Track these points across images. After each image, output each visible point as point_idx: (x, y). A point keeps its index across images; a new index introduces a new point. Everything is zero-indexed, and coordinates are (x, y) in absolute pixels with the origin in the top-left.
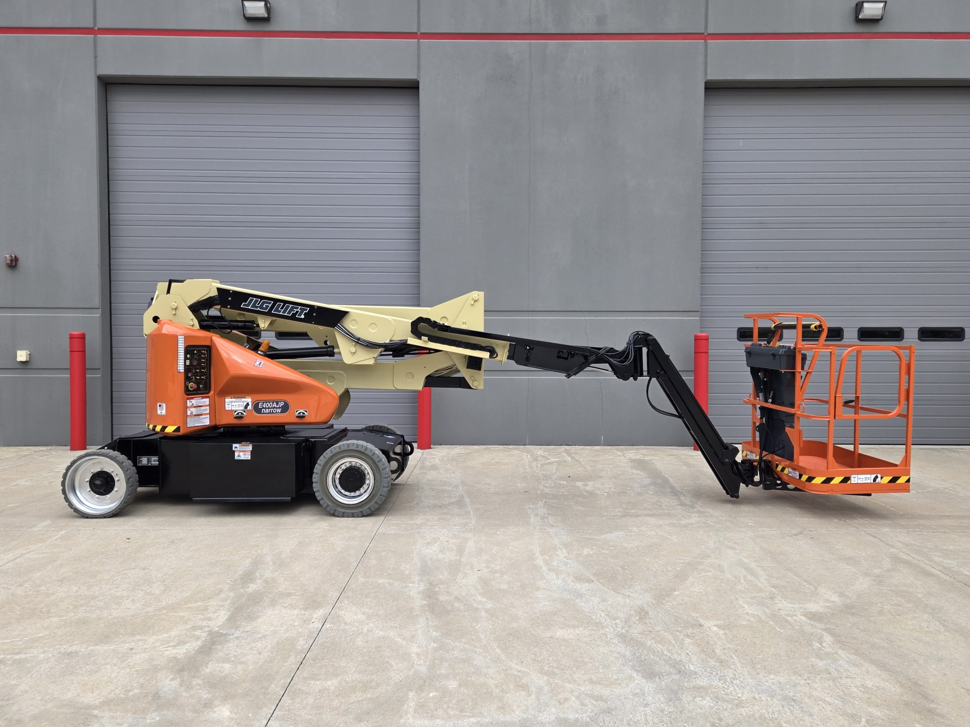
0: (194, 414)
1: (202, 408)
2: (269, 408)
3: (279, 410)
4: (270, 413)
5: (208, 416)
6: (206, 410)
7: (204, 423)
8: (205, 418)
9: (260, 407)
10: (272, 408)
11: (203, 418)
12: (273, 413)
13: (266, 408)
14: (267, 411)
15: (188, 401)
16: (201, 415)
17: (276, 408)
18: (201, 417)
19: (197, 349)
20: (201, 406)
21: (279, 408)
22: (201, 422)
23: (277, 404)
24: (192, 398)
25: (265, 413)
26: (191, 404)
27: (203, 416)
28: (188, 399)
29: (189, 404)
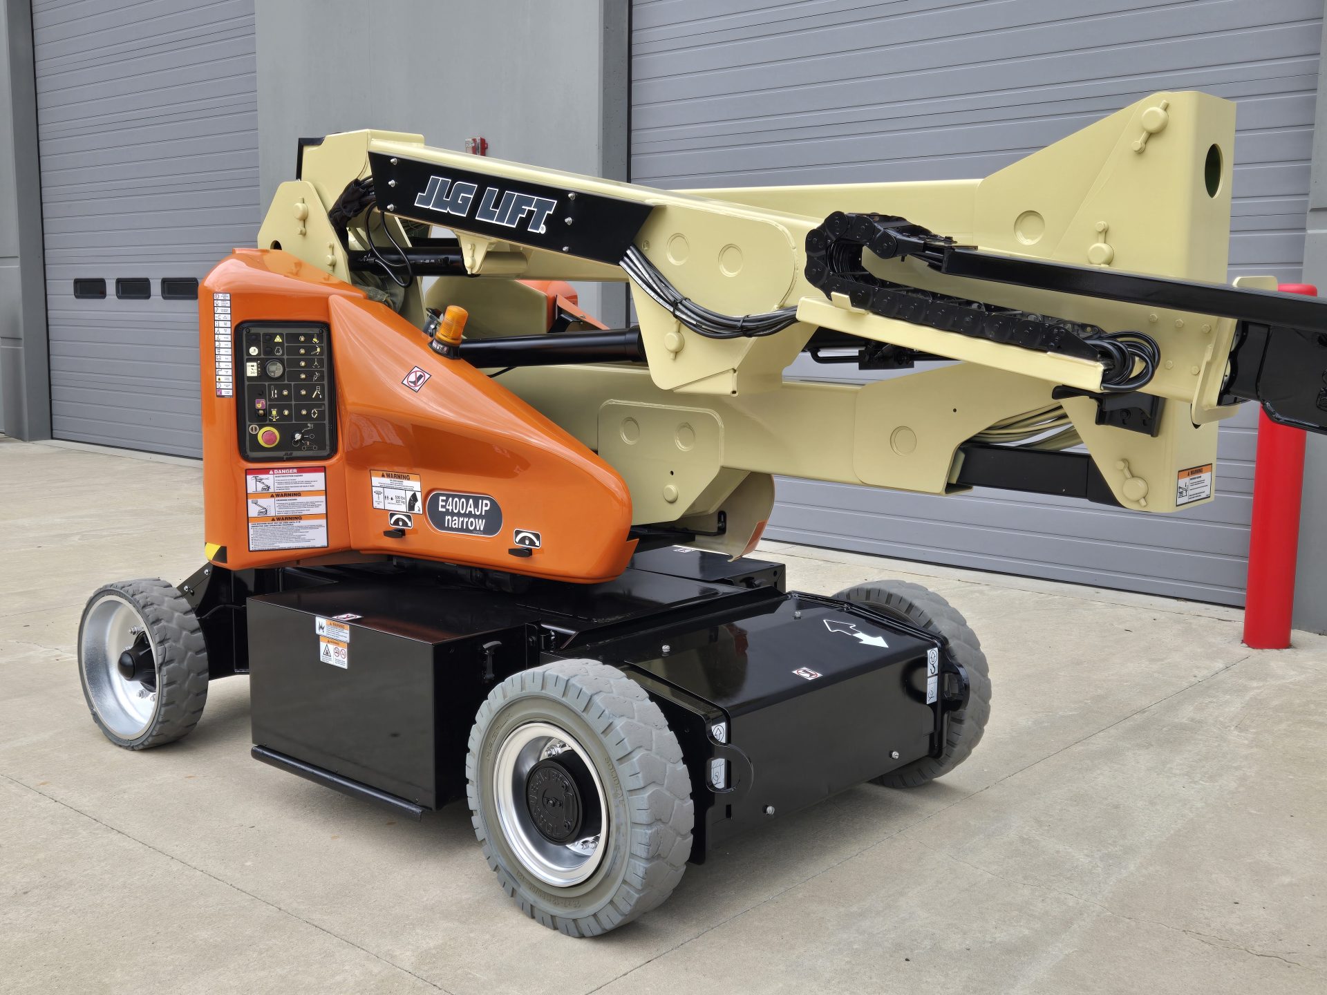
0: (272, 513)
1: (299, 499)
2: (459, 515)
3: (481, 524)
4: (461, 530)
5: (324, 522)
6: (313, 505)
7: (309, 541)
8: (312, 527)
9: (440, 509)
10: (465, 515)
11: (306, 527)
12: (467, 530)
13: (453, 514)
14: (456, 522)
15: (249, 477)
16: (299, 518)
17: (475, 516)
18: (296, 524)
19: (285, 331)
20: (298, 494)
21: (480, 517)
22: (298, 539)
23: (476, 506)
24: (266, 471)
25: (452, 529)
26: (260, 486)
27: (303, 523)
28: (248, 472)
29: (252, 484)
